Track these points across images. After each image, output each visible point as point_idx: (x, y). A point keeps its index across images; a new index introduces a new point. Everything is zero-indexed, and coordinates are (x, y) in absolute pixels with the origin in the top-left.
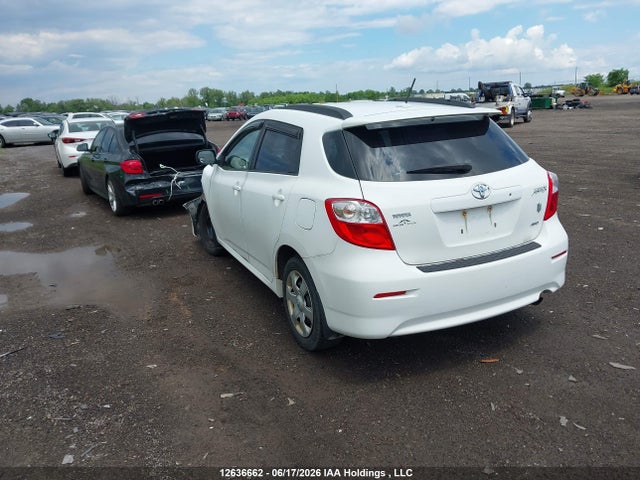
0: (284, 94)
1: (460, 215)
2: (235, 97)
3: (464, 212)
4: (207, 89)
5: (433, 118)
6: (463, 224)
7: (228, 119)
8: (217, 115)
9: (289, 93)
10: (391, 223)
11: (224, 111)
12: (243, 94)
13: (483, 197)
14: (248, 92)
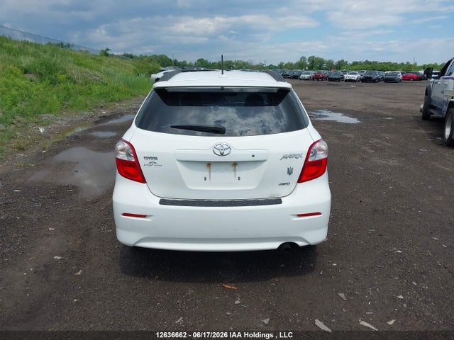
0: (370, 63)
1: (206, 165)
2: (332, 64)
3: (209, 164)
4: (313, 57)
5: (222, 88)
6: (208, 173)
7: (314, 79)
8: (306, 76)
9: (376, 63)
10: (142, 162)
11: (312, 73)
12: (339, 62)
13: (222, 154)
14: (343, 61)
